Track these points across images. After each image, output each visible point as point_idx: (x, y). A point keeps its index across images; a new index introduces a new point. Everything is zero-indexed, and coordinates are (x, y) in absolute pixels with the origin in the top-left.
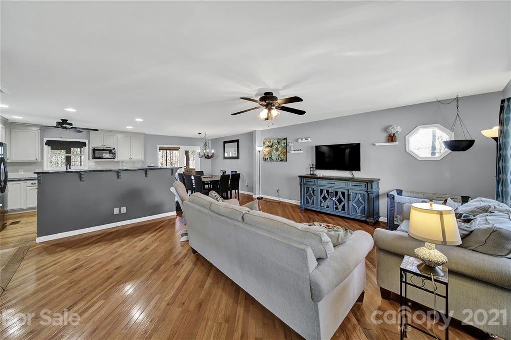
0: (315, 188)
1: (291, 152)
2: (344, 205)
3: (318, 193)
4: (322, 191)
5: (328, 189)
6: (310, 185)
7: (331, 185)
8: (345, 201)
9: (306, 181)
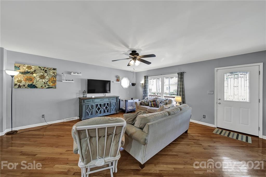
0: (93, 104)
1: (63, 81)
2: (108, 110)
3: (95, 107)
4: (97, 105)
5: (100, 103)
6: (90, 103)
7: (103, 101)
8: (109, 108)
9: (86, 102)
